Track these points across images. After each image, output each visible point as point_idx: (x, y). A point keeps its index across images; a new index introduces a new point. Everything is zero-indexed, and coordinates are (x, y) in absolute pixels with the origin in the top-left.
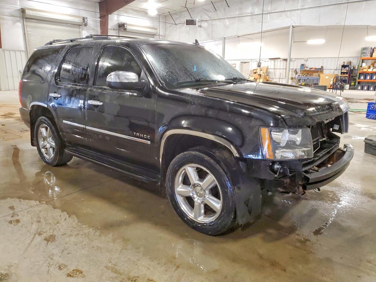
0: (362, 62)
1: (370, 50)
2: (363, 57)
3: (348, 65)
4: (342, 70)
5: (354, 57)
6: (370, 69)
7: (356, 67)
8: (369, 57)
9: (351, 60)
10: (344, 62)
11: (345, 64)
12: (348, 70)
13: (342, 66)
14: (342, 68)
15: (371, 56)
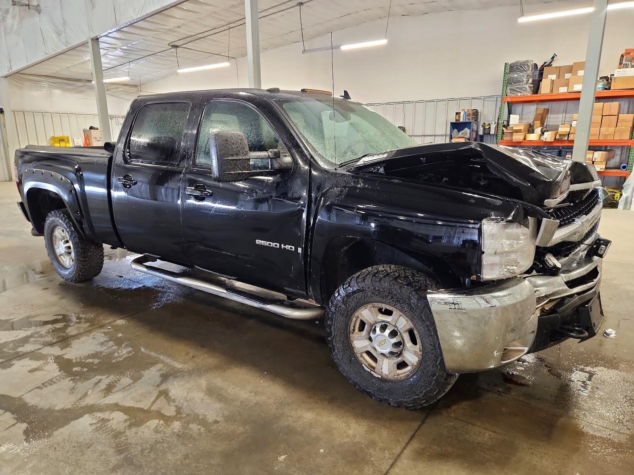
0: (510, 113)
1: (530, 72)
2: (511, 96)
3: (467, 121)
4: (451, 138)
5: (484, 99)
6: (533, 132)
7: (493, 127)
8: (528, 94)
9: (477, 106)
10: (457, 113)
11: (461, 120)
12: (468, 136)
13: (452, 124)
14: (451, 132)
15: (536, 89)
